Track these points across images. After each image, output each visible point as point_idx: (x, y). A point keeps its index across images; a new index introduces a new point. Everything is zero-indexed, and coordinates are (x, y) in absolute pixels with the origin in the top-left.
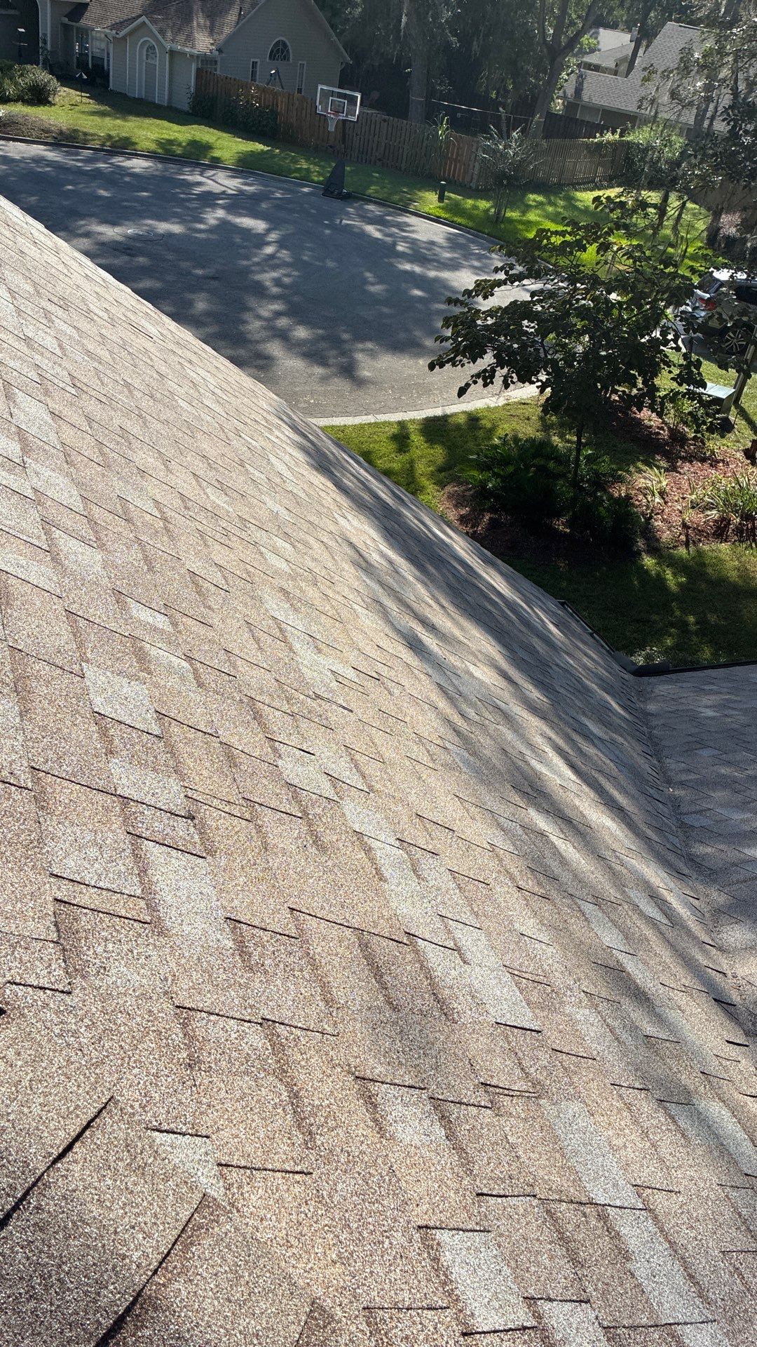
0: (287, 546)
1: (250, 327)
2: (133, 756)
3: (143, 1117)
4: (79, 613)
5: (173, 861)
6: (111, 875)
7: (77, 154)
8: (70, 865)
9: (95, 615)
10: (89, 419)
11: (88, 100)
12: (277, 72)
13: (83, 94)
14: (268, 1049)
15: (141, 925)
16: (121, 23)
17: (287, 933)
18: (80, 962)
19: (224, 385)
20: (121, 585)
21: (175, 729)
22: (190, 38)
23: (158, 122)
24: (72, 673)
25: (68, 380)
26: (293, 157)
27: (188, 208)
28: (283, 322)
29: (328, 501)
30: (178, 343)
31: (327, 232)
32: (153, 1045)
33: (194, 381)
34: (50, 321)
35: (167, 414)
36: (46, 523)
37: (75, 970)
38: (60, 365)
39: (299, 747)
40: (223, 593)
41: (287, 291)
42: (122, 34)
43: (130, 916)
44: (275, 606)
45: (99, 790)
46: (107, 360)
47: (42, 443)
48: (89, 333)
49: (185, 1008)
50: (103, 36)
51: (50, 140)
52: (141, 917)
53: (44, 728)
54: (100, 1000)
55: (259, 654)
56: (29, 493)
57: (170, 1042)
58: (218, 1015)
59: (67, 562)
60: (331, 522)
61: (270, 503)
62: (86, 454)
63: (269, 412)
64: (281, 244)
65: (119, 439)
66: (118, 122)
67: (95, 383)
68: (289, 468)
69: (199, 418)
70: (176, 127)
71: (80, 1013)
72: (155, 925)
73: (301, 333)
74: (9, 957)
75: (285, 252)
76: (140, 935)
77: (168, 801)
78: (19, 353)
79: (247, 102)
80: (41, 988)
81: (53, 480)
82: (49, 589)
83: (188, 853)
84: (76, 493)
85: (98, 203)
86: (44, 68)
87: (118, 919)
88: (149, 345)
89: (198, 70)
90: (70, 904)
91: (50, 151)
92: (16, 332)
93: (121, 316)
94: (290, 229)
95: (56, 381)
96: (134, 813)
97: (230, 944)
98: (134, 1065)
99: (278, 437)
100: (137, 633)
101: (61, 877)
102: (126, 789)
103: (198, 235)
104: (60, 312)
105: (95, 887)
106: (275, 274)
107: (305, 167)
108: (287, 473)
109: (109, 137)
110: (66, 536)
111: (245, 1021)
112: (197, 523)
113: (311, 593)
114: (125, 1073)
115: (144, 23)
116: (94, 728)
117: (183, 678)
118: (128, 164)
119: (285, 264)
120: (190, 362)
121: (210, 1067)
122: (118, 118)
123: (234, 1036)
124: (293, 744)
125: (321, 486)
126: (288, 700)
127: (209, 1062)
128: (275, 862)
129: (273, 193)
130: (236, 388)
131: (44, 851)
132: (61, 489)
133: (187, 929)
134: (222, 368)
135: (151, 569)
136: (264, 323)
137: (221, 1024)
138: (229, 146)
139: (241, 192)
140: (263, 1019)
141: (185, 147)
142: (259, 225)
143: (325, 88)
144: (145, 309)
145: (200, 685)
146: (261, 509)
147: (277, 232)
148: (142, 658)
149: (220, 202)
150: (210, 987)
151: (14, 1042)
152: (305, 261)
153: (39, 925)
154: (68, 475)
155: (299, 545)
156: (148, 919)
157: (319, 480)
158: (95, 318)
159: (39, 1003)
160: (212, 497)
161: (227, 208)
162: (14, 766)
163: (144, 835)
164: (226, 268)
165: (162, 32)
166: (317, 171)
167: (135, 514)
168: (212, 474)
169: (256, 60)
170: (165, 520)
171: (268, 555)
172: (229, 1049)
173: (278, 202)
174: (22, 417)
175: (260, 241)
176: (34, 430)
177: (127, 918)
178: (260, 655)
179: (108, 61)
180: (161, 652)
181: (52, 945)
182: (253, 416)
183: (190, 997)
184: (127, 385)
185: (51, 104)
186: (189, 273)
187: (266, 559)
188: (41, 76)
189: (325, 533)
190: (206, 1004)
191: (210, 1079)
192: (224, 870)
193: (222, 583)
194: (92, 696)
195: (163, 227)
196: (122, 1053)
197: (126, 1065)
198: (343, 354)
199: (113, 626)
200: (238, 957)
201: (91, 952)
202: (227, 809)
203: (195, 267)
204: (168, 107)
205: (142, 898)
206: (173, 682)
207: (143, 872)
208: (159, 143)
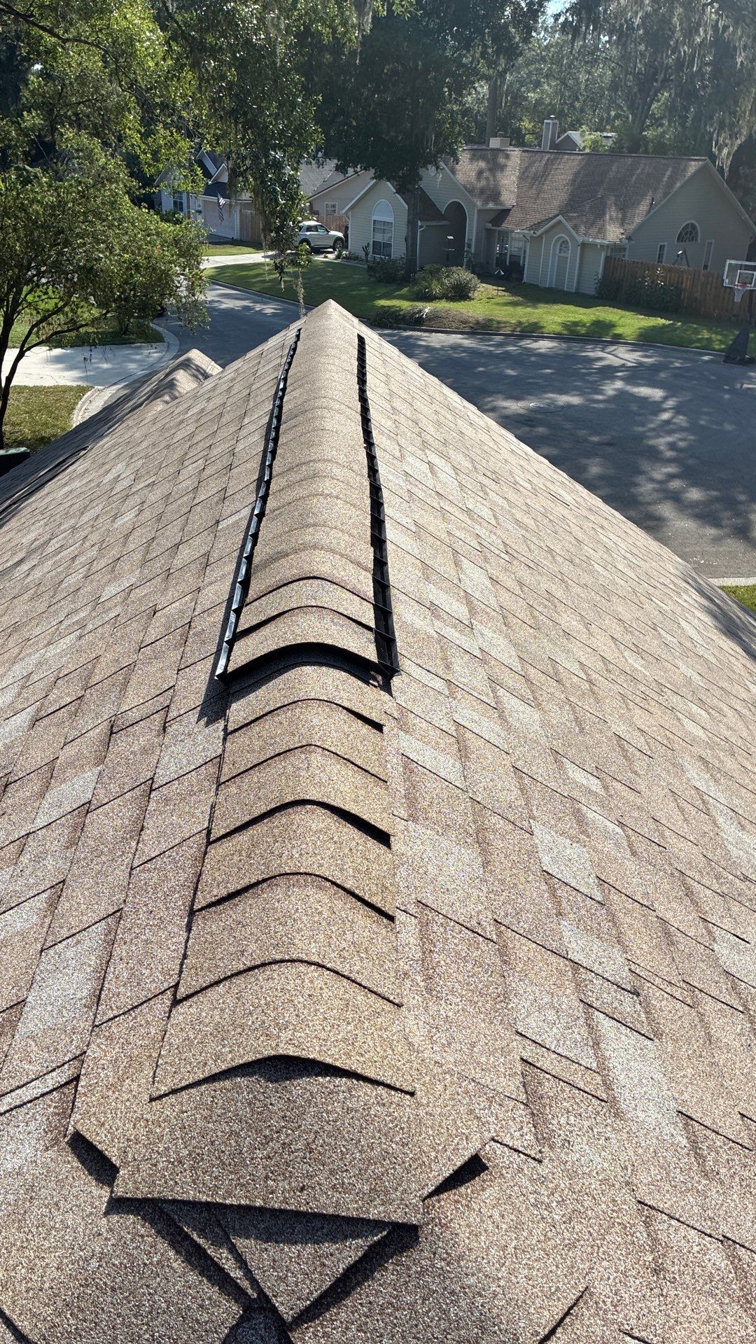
0: (703, 713)
1: (642, 490)
2: (579, 921)
3: (615, 1317)
4: (524, 770)
5: (623, 1038)
6: (568, 1043)
7: (490, 340)
8: (532, 1025)
9: (537, 773)
10: (521, 584)
11: (503, 293)
12: (684, 252)
13: (500, 288)
14: (731, 1272)
15: (599, 1102)
16: (539, 223)
17: (740, 1142)
18: (547, 1131)
19: (634, 550)
20: (557, 744)
21: (615, 897)
22: (602, 231)
23: (566, 307)
24: (522, 829)
25: (501, 547)
26: (695, 329)
27: (589, 381)
28: (675, 484)
29: (738, 667)
30: (591, 510)
31: (727, 396)
32: (619, 1239)
33: (607, 546)
34: (487, 494)
35: (586, 579)
36: (493, 681)
37: (544, 1139)
38: (495, 534)
39: (732, 932)
40: (646, 758)
41: (681, 455)
42: (539, 233)
43: (587, 1089)
44: (696, 775)
45: (552, 951)
46: (532, 528)
47: (484, 607)
48: (516, 503)
49: (646, 1205)
50: (521, 236)
51: (467, 330)
52: (598, 1094)
53: (502, 882)
54: (567, 1176)
55: (685, 825)
56: (477, 653)
57: (635, 1240)
58: (679, 1221)
59: (511, 719)
60: (743, 690)
61: (683, 668)
62: (520, 617)
63: (675, 576)
64: (678, 410)
65: (547, 603)
66: (529, 310)
67: (522, 549)
68: (699, 632)
69: (614, 583)
70: (582, 310)
71: (551, 1185)
72: (610, 1104)
73: (695, 494)
74: (486, 1111)
75: (681, 417)
76: (598, 1113)
77: (614, 973)
78: (463, 524)
79: (652, 282)
80: (516, 1150)
81: (495, 641)
82: (499, 745)
83: (636, 1032)
84: (514, 653)
85: (506, 381)
86: (468, 268)
87: (577, 1091)
88: (566, 512)
89: (607, 258)
90: (534, 1066)
91: (466, 339)
92: (460, 505)
93: (541, 486)
94: (687, 396)
95: (492, 549)
96: (585, 980)
97: (684, 1142)
98: (603, 1257)
99: (686, 601)
100: (575, 794)
101: (524, 1036)
102: (576, 953)
103: (595, 405)
104: (493, 485)
105: (554, 1052)
106: (669, 439)
107: (706, 337)
108: (696, 637)
109: (520, 323)
110: (508, 694)
111: (706, 1234)
112: (618, 686)
113: (730, 764)
114: (595, 1263)
115: (560, 222)
116: (544, 887)
117: (617, 845)
118: (534, 345)
119: (681, 429)
120: (602, 527)
121: (674, 1278)
122: (528, 307)
123: (696, 1249)
124: (726, 928)
125: (730, 651)
126: (718, 877)
127: (673, 1272)
128: (721, 1058)
129: (672, 363)
130: (645, 553)
131: (509, 1007)
132: (502, 651)
133: (642, 1116)
134: (631, 533)
135: (582, 730)
136: (655, 486)
137: (682, 1232)
138: (630, 323)
139: (640, 364)
140: (723, 1236)
141: (588, 327)
142: (656, 394)
143: (733, 262)
144: (561, 479)
145: (634, 853)
146: (675, 673)
147: (675, 399)
148: (580, 819)
149: (619, 374)
150: (668, 1187)
151: (498, 1202)
152: (702, 425)
153: (510, 1083)
154: (507, 636)
155: (713, 712)
156: (604, 1096)
157: (728, 645)
158: (521, 489)
159: (515, 1166)
160: (630, 661)
161: (626, 380)
162: (480, 917)
163: (595, 1005)
164: (621, 435)
165: (576, 228)
166: (719, 340)
167: (564, 675)
168: (628, 637)
169: (662, 244)
170: (590, 682)
171: (685, 721)
172: (692, 1262)
173: (677, 371)
174: (468, 582)
175: (657, 407)
176: (477, 595)
177: (586, 1092)
178: (686, 827)
179: (524, 257)
180: (597, 817)
181: (522, 1107)
182: (661, 580)
183: (650, 1193)
184: (550, 551)
185: (471, 299)
186: (586, 441)
187: (683, 726)
188: (463, 275)
189: (738, 701)
190: (666, 1206)
191: (676, 1292)
192: (672, 1057)
193: (645, 748)
194: (541, 855)
195: (563, 399)
196: (591, 1240)
197: (595, 1255)
198: (738, 514)
199: (553, 785)
200: (693, 1159)
201: (555, 1122)
202: (668, 990)
203: (591, 435)
204: (575, 293)
205: (598, 1073)
206: (609, 847)
207: (596, 1045)
208: (565, 325)
